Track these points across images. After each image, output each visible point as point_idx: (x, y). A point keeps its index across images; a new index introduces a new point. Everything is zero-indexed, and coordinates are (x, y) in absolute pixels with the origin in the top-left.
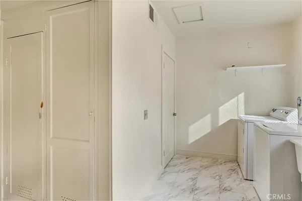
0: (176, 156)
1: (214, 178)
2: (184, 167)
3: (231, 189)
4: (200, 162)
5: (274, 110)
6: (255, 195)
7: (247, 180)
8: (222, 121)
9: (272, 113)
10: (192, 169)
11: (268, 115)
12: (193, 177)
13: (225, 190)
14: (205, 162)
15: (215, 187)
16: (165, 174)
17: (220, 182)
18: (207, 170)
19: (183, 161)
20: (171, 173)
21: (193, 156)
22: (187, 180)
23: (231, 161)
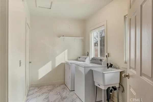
0: (31, 88)
1: (57, 94)
2: (39, 94)
3: (66, 97)
4: (47, 89)
5: (80, 58)
6: (76, 96)
7: (71, 91)
8: (57, 65)
9: (79, 59)
10: (43, 93)
11: (77, 60)
12: (46, 97)
13: (64, 98)
14: (49, 88)
15: (59, 98)
16: (28, 101)
17: (60, 95)
18: (52, 92)
19: (37, 90)
20: (32, 99)
21: (41, 86)
22: (44, 100)
23: (62, 84)
